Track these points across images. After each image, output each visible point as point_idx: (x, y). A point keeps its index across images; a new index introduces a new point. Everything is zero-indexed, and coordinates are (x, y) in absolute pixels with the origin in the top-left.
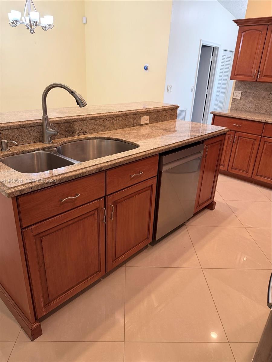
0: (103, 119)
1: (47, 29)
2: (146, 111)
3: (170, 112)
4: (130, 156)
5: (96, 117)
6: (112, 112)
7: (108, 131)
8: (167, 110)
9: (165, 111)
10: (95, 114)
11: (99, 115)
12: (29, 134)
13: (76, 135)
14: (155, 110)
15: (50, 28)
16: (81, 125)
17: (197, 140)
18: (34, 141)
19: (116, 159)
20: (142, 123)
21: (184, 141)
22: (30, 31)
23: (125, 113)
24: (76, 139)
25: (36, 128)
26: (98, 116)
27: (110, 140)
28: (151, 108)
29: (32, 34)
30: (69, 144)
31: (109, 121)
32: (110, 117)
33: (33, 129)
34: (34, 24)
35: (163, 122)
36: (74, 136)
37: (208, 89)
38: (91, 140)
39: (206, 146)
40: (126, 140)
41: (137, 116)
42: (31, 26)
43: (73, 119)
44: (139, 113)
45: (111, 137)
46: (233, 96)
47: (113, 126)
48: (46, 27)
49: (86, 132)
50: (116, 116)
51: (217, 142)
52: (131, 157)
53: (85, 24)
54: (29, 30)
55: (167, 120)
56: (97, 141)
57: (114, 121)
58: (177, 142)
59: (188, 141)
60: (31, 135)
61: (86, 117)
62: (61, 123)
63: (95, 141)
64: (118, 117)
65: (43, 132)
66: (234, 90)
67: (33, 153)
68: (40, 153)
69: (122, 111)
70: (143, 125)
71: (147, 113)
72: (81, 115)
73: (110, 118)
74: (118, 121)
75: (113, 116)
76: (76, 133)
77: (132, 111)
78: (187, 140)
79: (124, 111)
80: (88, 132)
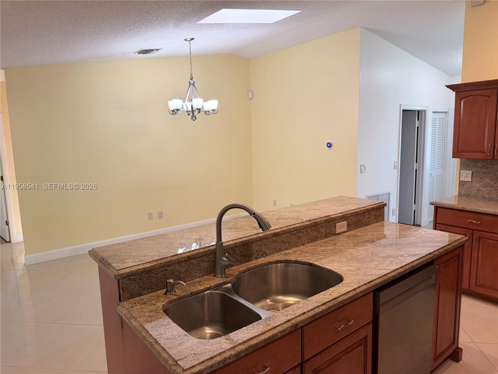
0: (286, 234)
1: (210, 113)
2: (341, 216)
3: (373, 213)
4: (334, 300)
5: (279, 232)
6: (298, 223)
7: (294, 248)
8: (371, 211)
9: (367, 213)
10: (276, 229)
11: (282, 230)
12: (199, 266)
13: (253, 259)
14: (354, 212)
15: (214, 112)
16: (260, 245)
17: (425, 261)
18: (204, 274)
19: (315, 308)
20: (337, 233)
21: (406, 265)
22: (192, 117)
23: (315, 222)
24: (254, 266)
25: (207, 258)
26: (280, 231)
27: (298, 263)
28: (348, 211)
29: (194, 120)
30: (246, 273)
31: (294, 235)
32: (296, 230)
33: (204, 259)
34: (197, 111)
35: (366, 227)
36: (252, 260)
37: (416, 162)
38: (273, 265)
39: (437, 267)
40: (321, 265)
41: (331, 223)
42: (193, 113)
43: (250, 240)
44: (333, 220)
45: (299, 259)
46: (460, 178)
47: (299, 241)
48: (209, 112)
49: (266, 254)
50: (303, 228)
51: (452, 258)
52: (335, 302)
53: (250, 99)
54: (190, 116)
55: (371, 224)
56: (281, 265)
57: (300, 234)
58: (397, 269)
59: (412, 264)
60: (200, 267)
61: (267, 235)
62: (237, 247)
63: (279, 266)
64: (306, 228)
65: (215, 262)
66: (460, 170)
67: (204, 293)
68: (212, 293)
69: (310, 220)
70: (338, 234)
71: (344, 217)
72: (260, 233)
73: (295, 232)
74: (305, 233)
75: (299, 229)
76: (254, 256)
77: (324, 219)
78: (410, 263)
79: (313, 220)
80: (268, 253)
